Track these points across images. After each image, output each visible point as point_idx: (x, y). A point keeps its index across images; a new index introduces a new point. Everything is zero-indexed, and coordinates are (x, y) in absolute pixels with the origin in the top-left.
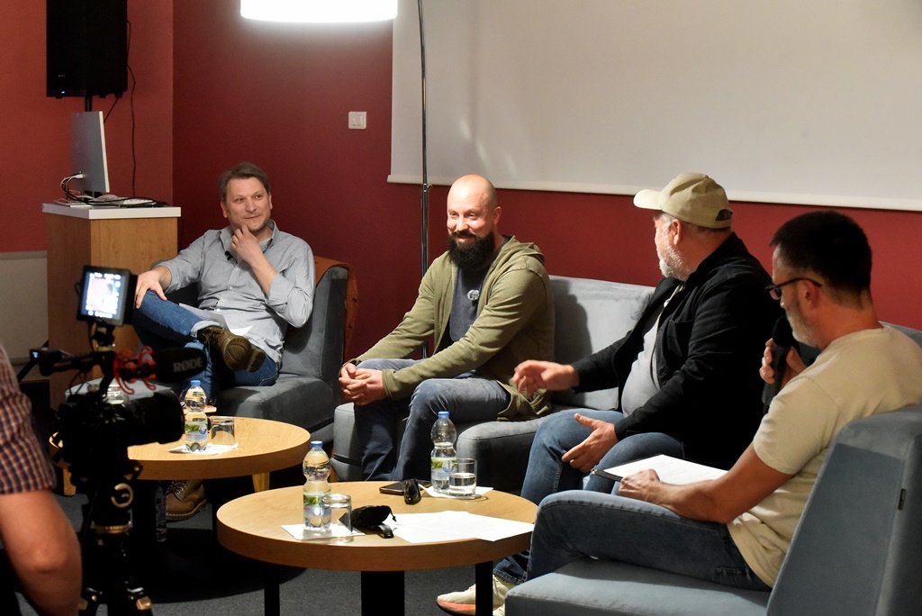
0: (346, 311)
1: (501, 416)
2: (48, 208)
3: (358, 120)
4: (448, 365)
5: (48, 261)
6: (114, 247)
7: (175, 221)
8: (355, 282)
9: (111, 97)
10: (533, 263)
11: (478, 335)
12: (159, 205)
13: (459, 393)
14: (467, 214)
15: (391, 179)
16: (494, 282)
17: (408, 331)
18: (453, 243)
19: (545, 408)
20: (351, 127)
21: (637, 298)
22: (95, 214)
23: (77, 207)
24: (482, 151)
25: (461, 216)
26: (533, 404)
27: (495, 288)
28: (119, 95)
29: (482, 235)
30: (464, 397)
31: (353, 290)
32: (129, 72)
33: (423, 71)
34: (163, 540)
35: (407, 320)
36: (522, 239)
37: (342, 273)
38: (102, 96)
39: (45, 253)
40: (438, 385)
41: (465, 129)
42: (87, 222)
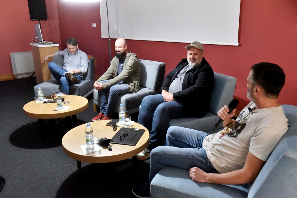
0: (94, 66)
1: (129, 92)
2: (31, 44)
3: (94, 25)
4: (117, 81)
5: (33, 53)
6: (45, 53)
7: (58, 47)
8: (96, 60)
9: (44, 21)
10: (135, 58)
11: (123, 74)
12: (54, 44)
13: (120, 88)
14: (119, 47)
15: (101, 37)
16: (126, 63)
17: (109, 72)
18: (117, 54)
19: (138, 89)
20: (93, 26)
21: (157, 65)
22: (40, 46)
23: (36, 44)
24: (119, 32)
25: (118, 47)
26: (135, 89)
27: (127, 64)
28: (46, 20)
29: (122, 52)
30: (121, 89)
31: (96, 61)
32: (48, 16)
33: (108, 15)
34: (56, 123)
35: (108, 70)
36: (132, 52)
37: (93, 58)
38: (43, 20)
39: (32, 52)
40: (115, 87)
41: (116, 27)
42: (38, 48)
